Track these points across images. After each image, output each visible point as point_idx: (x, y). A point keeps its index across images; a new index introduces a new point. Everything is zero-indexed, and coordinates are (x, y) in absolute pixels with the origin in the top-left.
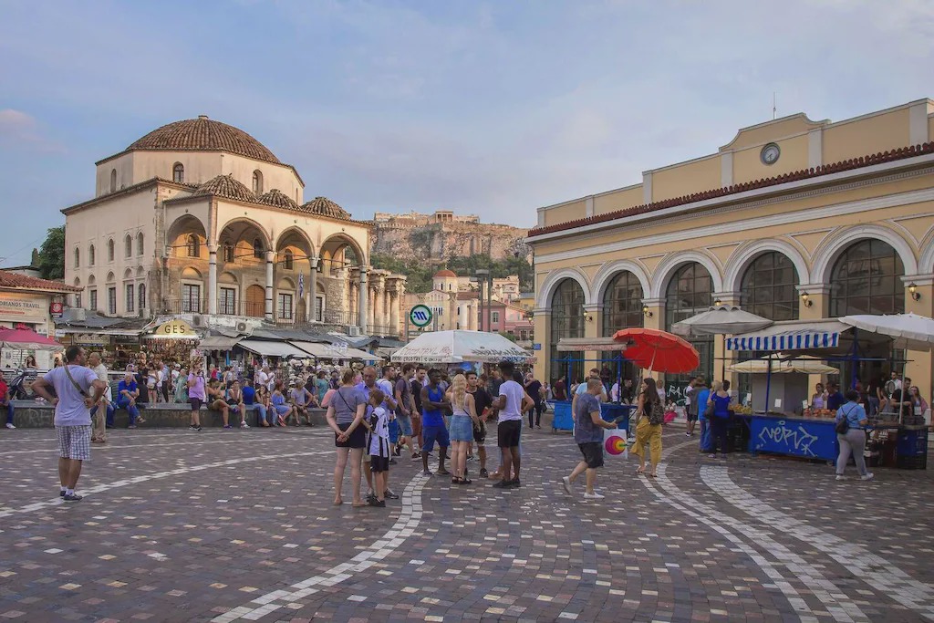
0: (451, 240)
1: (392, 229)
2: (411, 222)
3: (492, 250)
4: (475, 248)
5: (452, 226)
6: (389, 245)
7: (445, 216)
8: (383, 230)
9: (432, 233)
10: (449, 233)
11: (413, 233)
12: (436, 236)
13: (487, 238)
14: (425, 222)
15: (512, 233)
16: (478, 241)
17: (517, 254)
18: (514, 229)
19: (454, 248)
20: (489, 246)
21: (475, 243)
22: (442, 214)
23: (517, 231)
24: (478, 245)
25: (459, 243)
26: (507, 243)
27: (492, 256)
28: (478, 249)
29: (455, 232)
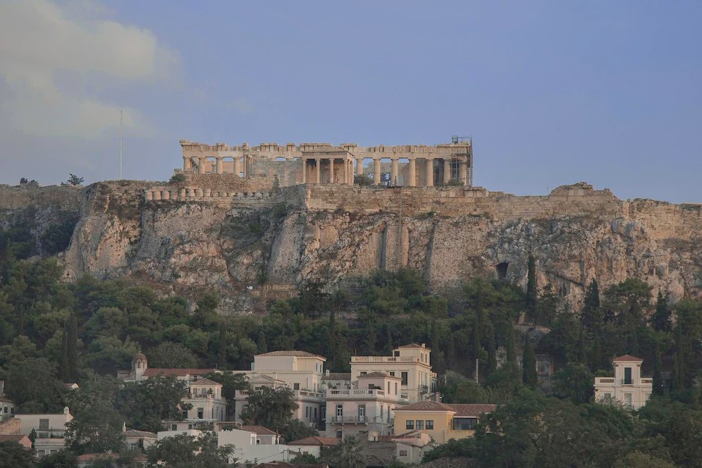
0: (326, 235)
1: (178, 204)
2: (231, 182)
3: (435, 259)
4: (390, 252)
5: (332, 194)
6: (167, 249)
7: (325, 162)
8: (156, 206)
9: (282, 213)
10: (321, 215)
11: (235, 213)
12: (289, 221)
13: (423, 226)
14: (268, 183)
15: (493, 209)
16: (398, 233)
17: (502, 267)
18: (499, 197)
19: (333, 256)
20: (429, 247)
21: (391, 240)
22: (318, 158)
23: (506, 204)
24: (399, 244)
25: (347, 241)
26: (478, 236)
27: (434, 273)
28: (400, 254)
29: (340, 212)
